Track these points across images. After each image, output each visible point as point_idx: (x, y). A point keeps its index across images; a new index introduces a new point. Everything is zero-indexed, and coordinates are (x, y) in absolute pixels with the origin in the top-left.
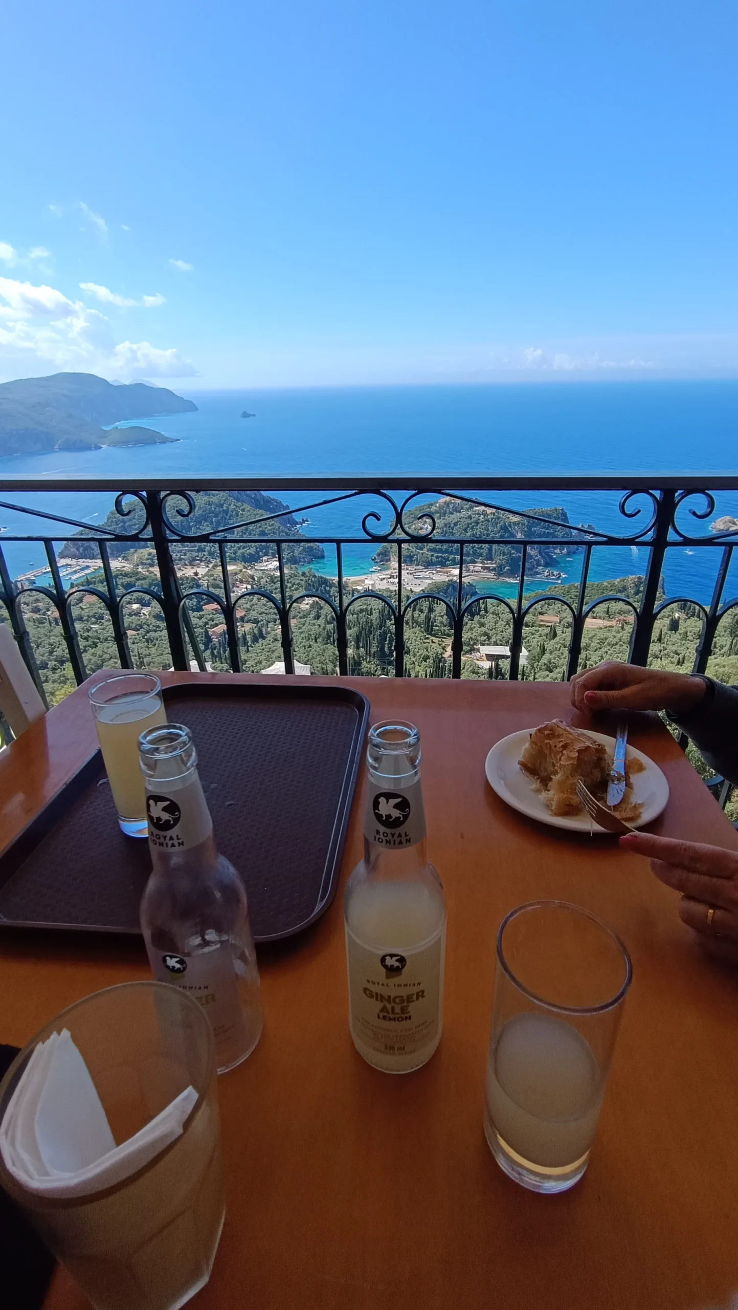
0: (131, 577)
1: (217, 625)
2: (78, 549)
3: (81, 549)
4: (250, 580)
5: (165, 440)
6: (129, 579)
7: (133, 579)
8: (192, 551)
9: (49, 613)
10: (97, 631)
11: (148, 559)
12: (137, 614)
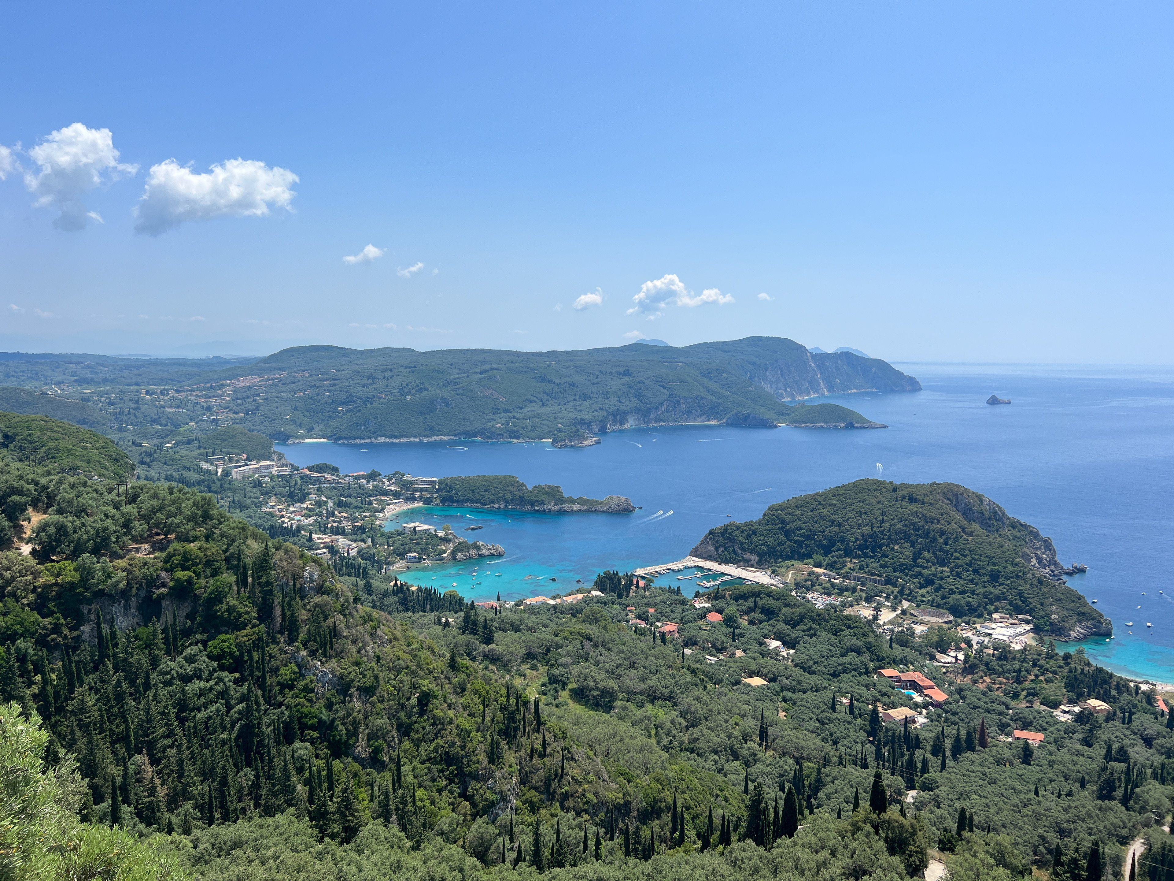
0: (778, 599)
1: (893, 706)
2: (717, 549)
3: (721, 549)
4: (963, 645)
5: (864, 425)
6: (774, 602)
7: (778, 603)
8: (875, 581)
9: (659, 624)
10: (711, 664)
11: (806, 581)
12: (775, 654)
